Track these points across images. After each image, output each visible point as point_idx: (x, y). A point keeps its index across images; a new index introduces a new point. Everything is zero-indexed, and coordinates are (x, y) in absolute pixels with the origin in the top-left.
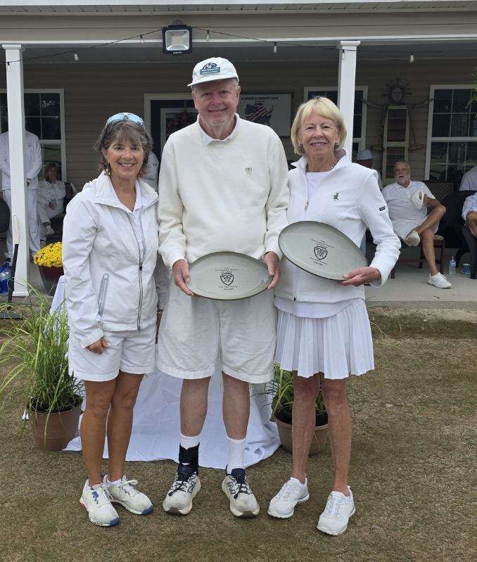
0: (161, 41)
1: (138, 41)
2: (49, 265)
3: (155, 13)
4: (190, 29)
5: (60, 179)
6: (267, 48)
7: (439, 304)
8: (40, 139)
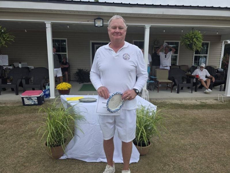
0: (94, 23)
1: (87, 23)
2: (61, 89)
3: (92, 14)
4: (103, 20)
7: (170, 99)
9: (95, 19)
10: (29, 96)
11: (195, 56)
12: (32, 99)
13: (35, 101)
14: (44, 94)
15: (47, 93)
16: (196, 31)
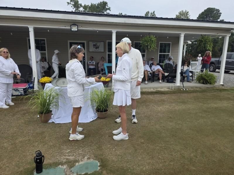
0: (70, 28)
1: (64, 28)
2: (43, 82)
3: (68, 21)
4: (77, 25)
5: (46, 61)
6: (95, 31)
8: (40, 51)
9: (71, 25)
10: (16, 88)
11: (160, 54)
12: (19, 91)
13: (21, 92)
14: (29, 87)
15: (31, 85)
16: (152, 36)
